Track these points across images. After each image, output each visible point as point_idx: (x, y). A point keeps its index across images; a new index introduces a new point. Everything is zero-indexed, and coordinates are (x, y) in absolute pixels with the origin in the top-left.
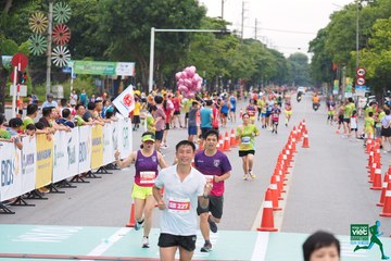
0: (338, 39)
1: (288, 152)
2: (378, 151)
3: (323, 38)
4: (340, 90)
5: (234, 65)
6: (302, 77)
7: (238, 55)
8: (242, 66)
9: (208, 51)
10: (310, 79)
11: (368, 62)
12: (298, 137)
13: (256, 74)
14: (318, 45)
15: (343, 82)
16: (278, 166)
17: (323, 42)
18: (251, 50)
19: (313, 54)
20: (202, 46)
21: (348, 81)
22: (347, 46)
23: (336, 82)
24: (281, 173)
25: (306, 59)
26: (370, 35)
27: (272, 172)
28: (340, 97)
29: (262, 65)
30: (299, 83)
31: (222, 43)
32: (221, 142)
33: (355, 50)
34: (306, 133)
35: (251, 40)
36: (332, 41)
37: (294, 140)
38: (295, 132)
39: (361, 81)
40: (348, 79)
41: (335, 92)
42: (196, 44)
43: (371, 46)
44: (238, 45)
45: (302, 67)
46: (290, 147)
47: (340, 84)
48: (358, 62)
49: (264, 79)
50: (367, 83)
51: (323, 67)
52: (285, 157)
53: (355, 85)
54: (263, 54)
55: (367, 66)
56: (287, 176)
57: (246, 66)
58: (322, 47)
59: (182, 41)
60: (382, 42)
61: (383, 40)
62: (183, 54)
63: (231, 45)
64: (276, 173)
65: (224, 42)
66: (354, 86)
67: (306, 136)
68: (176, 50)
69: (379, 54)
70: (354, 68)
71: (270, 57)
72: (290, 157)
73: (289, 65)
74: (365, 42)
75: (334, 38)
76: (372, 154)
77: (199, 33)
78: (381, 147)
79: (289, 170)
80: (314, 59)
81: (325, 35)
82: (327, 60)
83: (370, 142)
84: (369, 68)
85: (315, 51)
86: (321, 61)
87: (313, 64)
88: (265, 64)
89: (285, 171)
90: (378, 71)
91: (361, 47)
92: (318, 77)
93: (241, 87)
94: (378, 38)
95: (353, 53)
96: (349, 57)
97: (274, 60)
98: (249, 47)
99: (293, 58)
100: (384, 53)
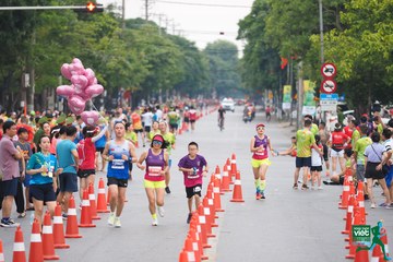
0: (287, 15)
1: (207, 211)
2: (362, 204)
3: (262, 13)
4: (294, 101)
5: (112, 64)
6: (230, 82)
7: (118, 47)
8: (125, 67)
9: (65, 42)
10: (243, 85)
11: (339, 52)
12: (223, 185)
13: (149, 78)
14: (254, 27)
15: (299, 88)
16: (191, 235)
17: (261, 21)
18: (139, 38)
19: (246, 42)
20: (54, 34)
21: (307, 86)
22: (303, 26)
23: (287, 89)
24: (195, 246)
25: (234, 50)
26: (342, 7)
27: (182, 246)
28: (294, 114)
29: (159, 63)
30: (223, 92)
31: (89, 27)
32: (93, 197)
33: (317, 32)
34: (238, 177)
35: (139, 21)
36: (277, 19)
37: (216, 190)
38: (219, 176)
39: (329, 85)
40: (307, 83)
41: (286, 106)
42: (45, 30)
43: (345, 26)
44: (118, 30)
45: (227, 64)
46: (211, 202)
47: (294, 92)
48: (323, 53)
49: (164, 88)
50: (340, 89)
51: (263, 64)
52: (202, 220)
53: (319, 92)
54: (159, 45)
55: (338, 60)
56: (207, 252)
57: (131, 66)
58: (261, 29)
59: (19, 25)
60: (364, 17)
61: (364, 14)
62: (22, 48)
63: (104, 31)
64: (188, 247)
65: (93, 26)
66: (317, 95)
67: (238, 182)
68: (9, 42)
69: (359, 38)
70: (316, 64)
71: (171, 49)
72: (211, 219)
73: (205, 62)
74: (333, 18)
75: (280, 13)
76: (351, 209)
77: (49, 12)
78: (366, 197)
79: (210, 241)
80: (248, 51)
81: (265, 8)
82: (270, 51)
83: (347, 188)
84: (343, 63)
85: (249, 36)
86: (260, 54)
87: (246, 58)
88: (164, 62)
89: (203, 245)
90: (358, 68)
91: (328, 28)
92: (256, 81)
93: (125, 102)
94: (355, 11)
95: (314, 38)
96: (307, 46)
97: (180, 54)
98: (135, 33)
99: (211, 50)
100: (367, 36)
